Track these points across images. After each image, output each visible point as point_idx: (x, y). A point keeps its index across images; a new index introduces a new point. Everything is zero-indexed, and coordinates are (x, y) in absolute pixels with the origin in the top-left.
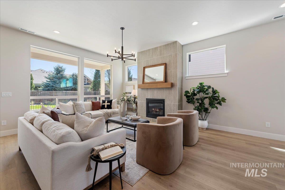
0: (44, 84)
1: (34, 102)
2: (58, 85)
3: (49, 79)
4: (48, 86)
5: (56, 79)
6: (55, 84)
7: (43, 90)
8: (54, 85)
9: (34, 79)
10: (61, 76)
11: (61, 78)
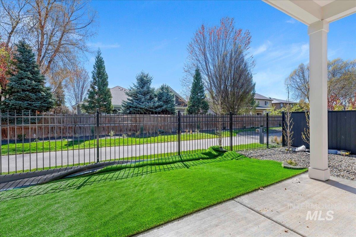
0: (125, 104)
1: (114, 133)
2: (144, 104)
3: (131, 96)
4: (130, 107)
5: (141, 95)
6: (140, 104)
7: (124, 113)
8: (138, 105)
9: (112, 96)
10: (147, 90)
11: (147, 93)
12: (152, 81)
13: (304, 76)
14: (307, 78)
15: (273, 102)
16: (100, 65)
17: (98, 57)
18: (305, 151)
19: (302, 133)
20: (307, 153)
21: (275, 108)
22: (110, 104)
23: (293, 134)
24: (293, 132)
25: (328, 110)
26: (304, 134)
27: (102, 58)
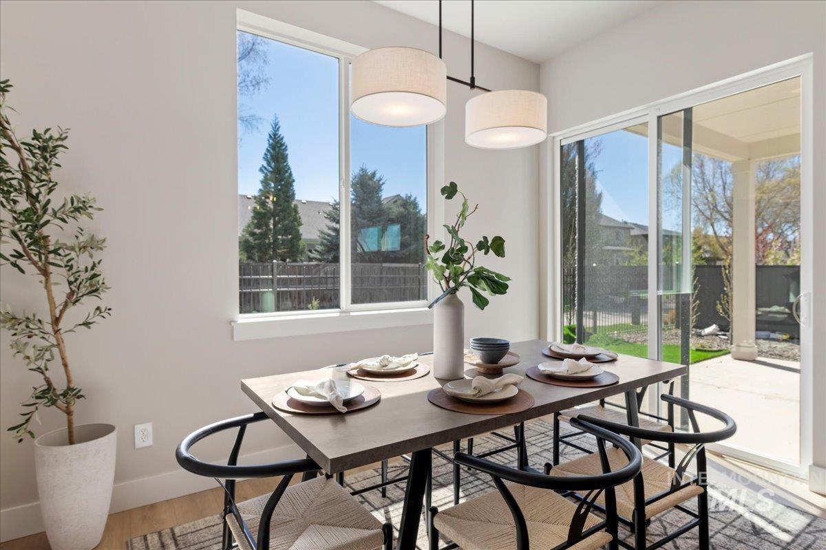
0: (328, 240)
12: (383, 187)
13: (703, 173)
14: (711, 178)
15: (633, 233)
16: (277, 154)
17: (275, 135)
18: (717, 335)
19: (718, 302)
20: (722, 337)
21: (642, 248)
22: (297, 237)
23: (699, 305)
24: (698, 302)
25: (756, 264)
26: (721, 304)
27: (282, 139)
